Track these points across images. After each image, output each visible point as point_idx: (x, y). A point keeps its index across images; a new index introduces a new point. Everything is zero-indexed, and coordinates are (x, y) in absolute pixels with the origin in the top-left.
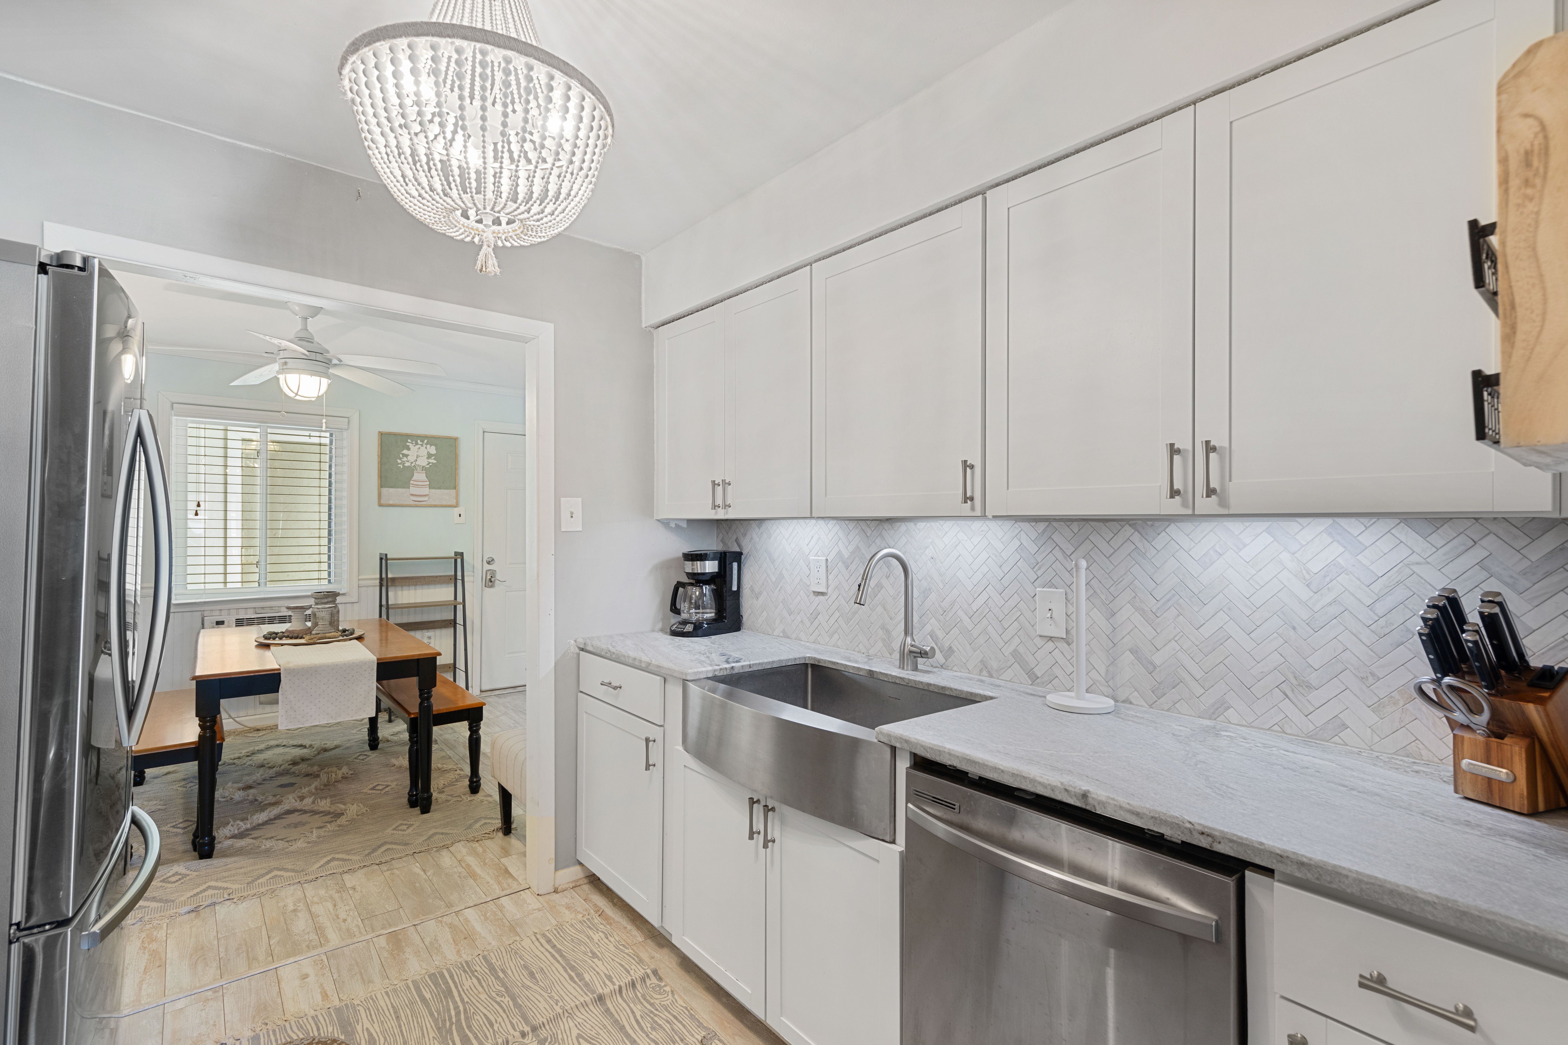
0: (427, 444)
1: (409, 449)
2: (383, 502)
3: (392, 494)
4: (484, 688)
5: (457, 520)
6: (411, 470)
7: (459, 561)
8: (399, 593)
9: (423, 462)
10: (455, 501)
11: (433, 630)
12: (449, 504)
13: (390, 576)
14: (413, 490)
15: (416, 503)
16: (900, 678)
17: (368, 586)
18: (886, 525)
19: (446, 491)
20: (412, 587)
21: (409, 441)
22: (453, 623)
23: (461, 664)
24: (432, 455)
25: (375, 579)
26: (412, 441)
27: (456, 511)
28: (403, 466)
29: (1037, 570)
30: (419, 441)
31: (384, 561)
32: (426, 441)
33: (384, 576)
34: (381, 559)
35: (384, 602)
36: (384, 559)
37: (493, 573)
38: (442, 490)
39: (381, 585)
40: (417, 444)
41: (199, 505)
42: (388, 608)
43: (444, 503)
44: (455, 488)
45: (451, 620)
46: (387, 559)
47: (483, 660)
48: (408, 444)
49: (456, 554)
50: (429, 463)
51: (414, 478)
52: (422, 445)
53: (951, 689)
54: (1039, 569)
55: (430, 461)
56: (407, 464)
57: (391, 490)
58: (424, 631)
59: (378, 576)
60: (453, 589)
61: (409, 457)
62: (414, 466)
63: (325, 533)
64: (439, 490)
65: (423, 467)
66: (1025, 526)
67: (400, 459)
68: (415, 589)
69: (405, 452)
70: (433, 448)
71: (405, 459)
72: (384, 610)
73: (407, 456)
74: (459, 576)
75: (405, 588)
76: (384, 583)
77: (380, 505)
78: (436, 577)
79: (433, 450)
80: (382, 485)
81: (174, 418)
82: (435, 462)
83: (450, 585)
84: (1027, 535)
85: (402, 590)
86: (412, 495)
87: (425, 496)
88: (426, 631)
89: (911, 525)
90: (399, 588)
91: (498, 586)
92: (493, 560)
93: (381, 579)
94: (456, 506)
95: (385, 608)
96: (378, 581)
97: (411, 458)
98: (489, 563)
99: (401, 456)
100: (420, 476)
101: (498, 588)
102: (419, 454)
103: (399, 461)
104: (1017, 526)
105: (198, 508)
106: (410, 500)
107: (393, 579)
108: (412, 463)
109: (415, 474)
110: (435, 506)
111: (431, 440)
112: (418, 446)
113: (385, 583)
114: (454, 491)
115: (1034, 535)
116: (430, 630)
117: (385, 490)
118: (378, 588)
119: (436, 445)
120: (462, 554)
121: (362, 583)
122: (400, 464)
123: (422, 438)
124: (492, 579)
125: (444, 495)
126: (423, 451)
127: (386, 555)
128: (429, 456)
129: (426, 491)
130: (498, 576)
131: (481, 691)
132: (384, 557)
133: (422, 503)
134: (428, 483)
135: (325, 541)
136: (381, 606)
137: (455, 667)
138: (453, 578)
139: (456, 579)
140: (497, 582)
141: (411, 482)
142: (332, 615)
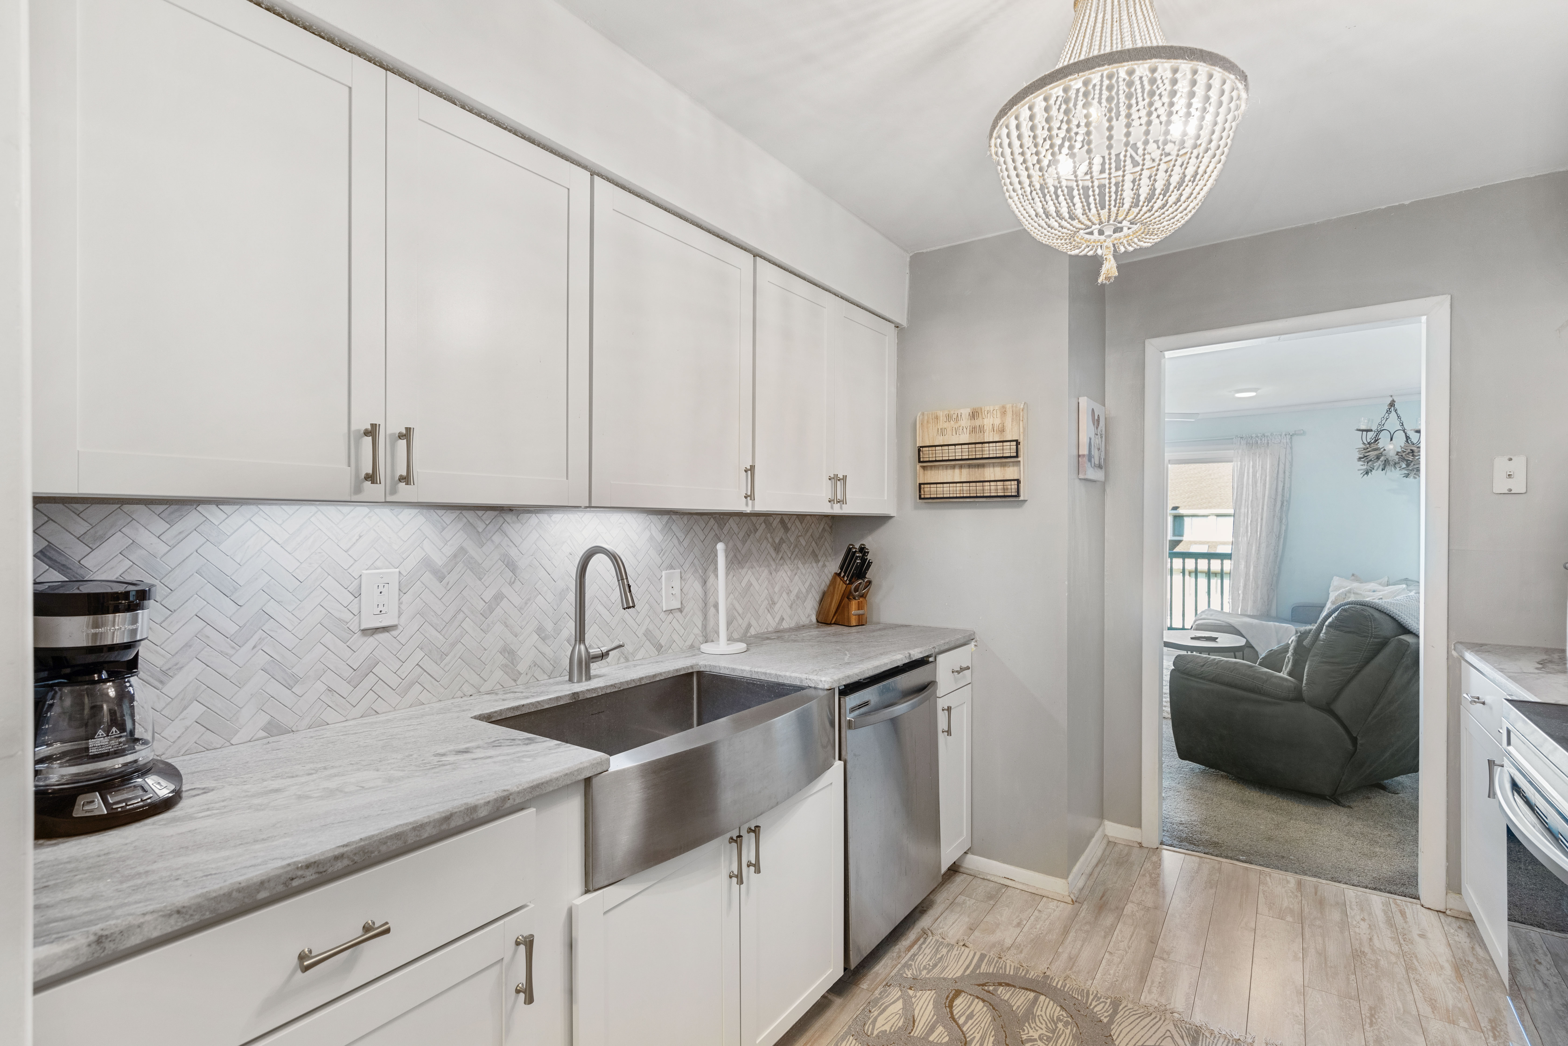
16: (612, 685)
18: (509, 517)
29: (662, 557)
53: (661, 674)
54: (664, 555)
66: (654, 518)
84: (655, 525)
89: (544, 517)
104: (648, 519)
115: (660, 526)
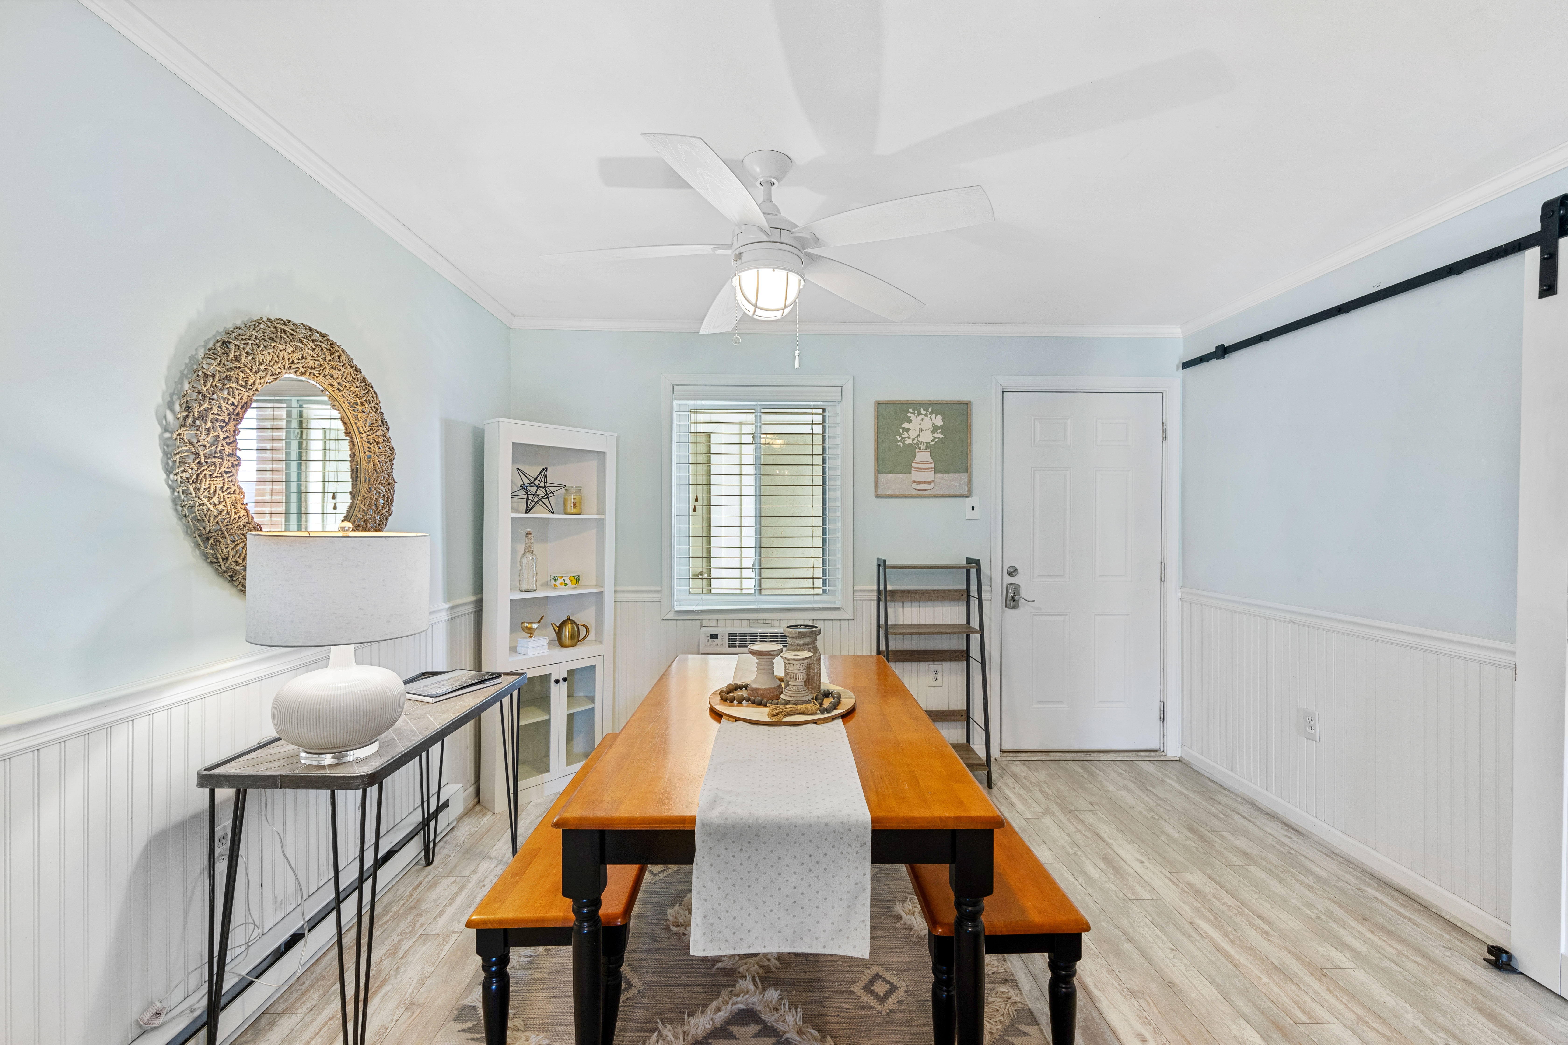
0: (931, 413)
1: (910, 421)
2: (880, 492)
3: (892, 481)
4: (1004, 748)
5: (969, 514)
6: (912, 449)
7: (973, 572)
8: (900, 610)
9: (927, 437)
10: (967, 489)
11: (940, 663)
12: (959, 492)
13: (889, 588)
14: (915, 475)
15: (920, 492)
17: (864, 600)
19: (955, 475)
20: (915, 604)
21: (911, 410)
22: (964, 656)
23: (977, 713)
24: (938, 428)
25: (871, 591)
26: (914, 410)
27: (968, 502)
28: (904, 444)
30: (922, 410)
31: (881, 569)
32: (930, 410)
33: (882, 588)
34: (879, 566)
35: (882, 622)
36: (882, 566)
37: (1016, 588)
38: (951, 475)
39: (879, 600)
40: (920, 414)
41: (697, 500)
42: (887, 633)
43: (953, 492)
44: (966, 471)
45: (963, 651)
46: (885, 568)
47: (1003, 708)
48: (909, 414)
49: (969, 561)
50: (935, 438)
51: (916, 459)
52: (926, 415)
55: (936, 435)
56: (908, 441)
57: (890, 476)
58: (929, 663)
59: (875, 588)
60: (965, 608)
61: (910, 432)
62: (917, 444)
63: (818, 532)
64: (946, 475)
65: (927, 443)
67: (900, 435)
68: (919, 606)
69: (906, 425)
70: (939, 417)
71: (906, 435)
72: (882, 632)
73: (907, 430)
74: (974, 593)
75: (906, 604)
76: (883, 597)
77: (878, 496)
78: (944, 591)
79: (939, 421)
80: (878, 471)
81: (676, 403)
82: (941, 436)
83: (960, 603)
85: (903, 607)
86: (914, 482)
87: (929, 482)
88: (932, 663)
90: (899, 604)
91: (1023, 606)
92: (1016, 570)
93: (879, 591)
94: (968, 495)
95: (884, 629)
96: (875, 594)
97: (913, 433)
98: (1010, 574)
99: (901, 431)
100: (923, 457)
101: (1024, 608)
102: (922, 427)
103: (899, 438)
105: (696, 503)
106: (911, 489)
107: (893, 592)
108: (914, 439)
109: (918, 454)
110: (942, 496)
111: (937, 407)
112: (921, 417)
113: (885, 597)
114: (964, 476)
116: (937, 663)
117: (882, 476)
118: (875, 603)
119: (942, 414)
120: (977, 563)
121: (858, 595)
122: (900, 441)
123: (925, 405)
124: (1016, 598)
125: (952, 481)
126: (927, 424)
127: (885, 561)
128: (935, 429)
129: (930, 476)
130: (1023, 593)
131: (1002, 751)
132: (882, 564)
133: (929, 492)
134: (933, 465)
135: (818, 542)
136: (879, 626)
137: (968, 717)
138: (965, 594)
139: (969, 596)
140: (1022, 601)
141: (913, 465)
142: (809, 667)
